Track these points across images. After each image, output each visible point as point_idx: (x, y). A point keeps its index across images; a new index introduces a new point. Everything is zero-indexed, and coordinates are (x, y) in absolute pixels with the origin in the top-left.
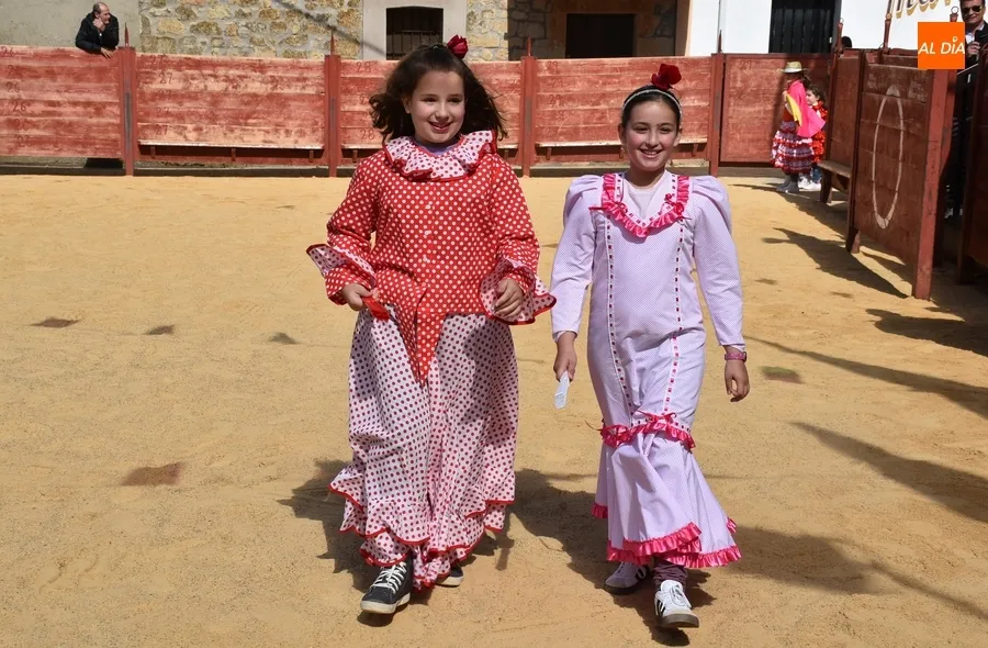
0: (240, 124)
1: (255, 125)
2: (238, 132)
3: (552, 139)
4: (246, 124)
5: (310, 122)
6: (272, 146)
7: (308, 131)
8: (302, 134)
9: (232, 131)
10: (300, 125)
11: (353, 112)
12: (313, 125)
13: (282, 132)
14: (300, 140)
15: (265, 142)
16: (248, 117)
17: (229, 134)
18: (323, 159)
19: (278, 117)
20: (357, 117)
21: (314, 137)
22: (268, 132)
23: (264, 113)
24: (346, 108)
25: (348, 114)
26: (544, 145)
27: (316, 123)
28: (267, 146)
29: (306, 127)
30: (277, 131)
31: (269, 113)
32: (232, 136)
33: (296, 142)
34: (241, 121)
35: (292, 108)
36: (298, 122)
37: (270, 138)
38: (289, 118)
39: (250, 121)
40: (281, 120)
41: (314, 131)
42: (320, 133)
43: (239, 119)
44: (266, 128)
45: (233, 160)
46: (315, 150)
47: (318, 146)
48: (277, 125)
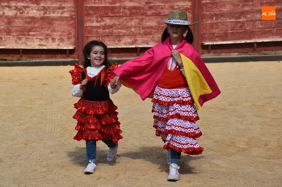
0: (25, 35)
1: (34, 35)
2: (23, 40)
3: (211, 40)
4: (28, 35)
5: (66, 33)
6: (44, 48)
7: (66, 38)
8: (62, 40)
9: (20, 39)
10: (61, 35)
11: (92, 27)
12: (68, 35)
13: (50, 39)
14: (61, 44)
15: (40, 45)
16: (30, 30)
17: (18, 41)
18: (75, 55)
19: (47, 30)
20: (94, 30)
21: (69, 42)
22: (41, 39)
23: (39, 28)
24: (88, 24)
25: (89, 28)
26: (207, 43)
27: (70, 34)
28: (41, 48)
29: (65, 36)
30: (47, 39)
31: (42, 29)
32: (20, 42)
33: (59, 45)
34: (26, 33)
35: (56, 25)
36: (60, 33)
37: (43, 43)
38: (54, 31)
39: (31, 33)
40: (49, 32)
41: (69, 39)
42: (73, 40)
43: (24, 32)
44: (41, 37)
45: (21, 57)
46: (70, 50)
47: (71, 47)
48: (47, 35)
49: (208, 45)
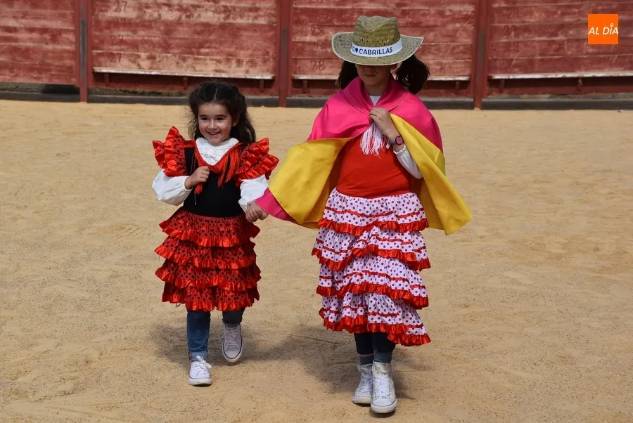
0: (192, 53)
1: (207, 54)
2: (190, 61)
3: (506, 71)
4: (199, 54)
5: (260, 53)
6: (224, 75)
7: (259, 61)
8: (253, 63)
9: (184, 60)
10: (251, 55)
11: (304, 43)
12: (264, 55)
13: (234, 62)
14: (251, 70)
15: (217, 71)
16: (201, 46)
17: (181, 62)
18: (272, 90)
19: (230, 47)
20: (308, 48)
21: (265, 68)
22: (219, 62)
23: (216, 43)
24: (298, 38)
25: (300, 45)
26: (497, 77)
27: (268, 53)
28: (218, 75)
29: (258, 57)
30: (228, 60)
31: (221, 43)
32: (184, 65)
33: (247, 72)
34: (194, 50)
35: (244, 38)
36: (250, 52)
37: (221, 67)
38: (241, 48)
39: (203, 50)
40: (232, 50)
41: (265, 61)
42: (271, 64)
43: (192, 49)
44: (218, 58)
45: (185, 89)
46: (265, 80)
47: (268, 77)
48: (230, 54)
49: (498, 80)
